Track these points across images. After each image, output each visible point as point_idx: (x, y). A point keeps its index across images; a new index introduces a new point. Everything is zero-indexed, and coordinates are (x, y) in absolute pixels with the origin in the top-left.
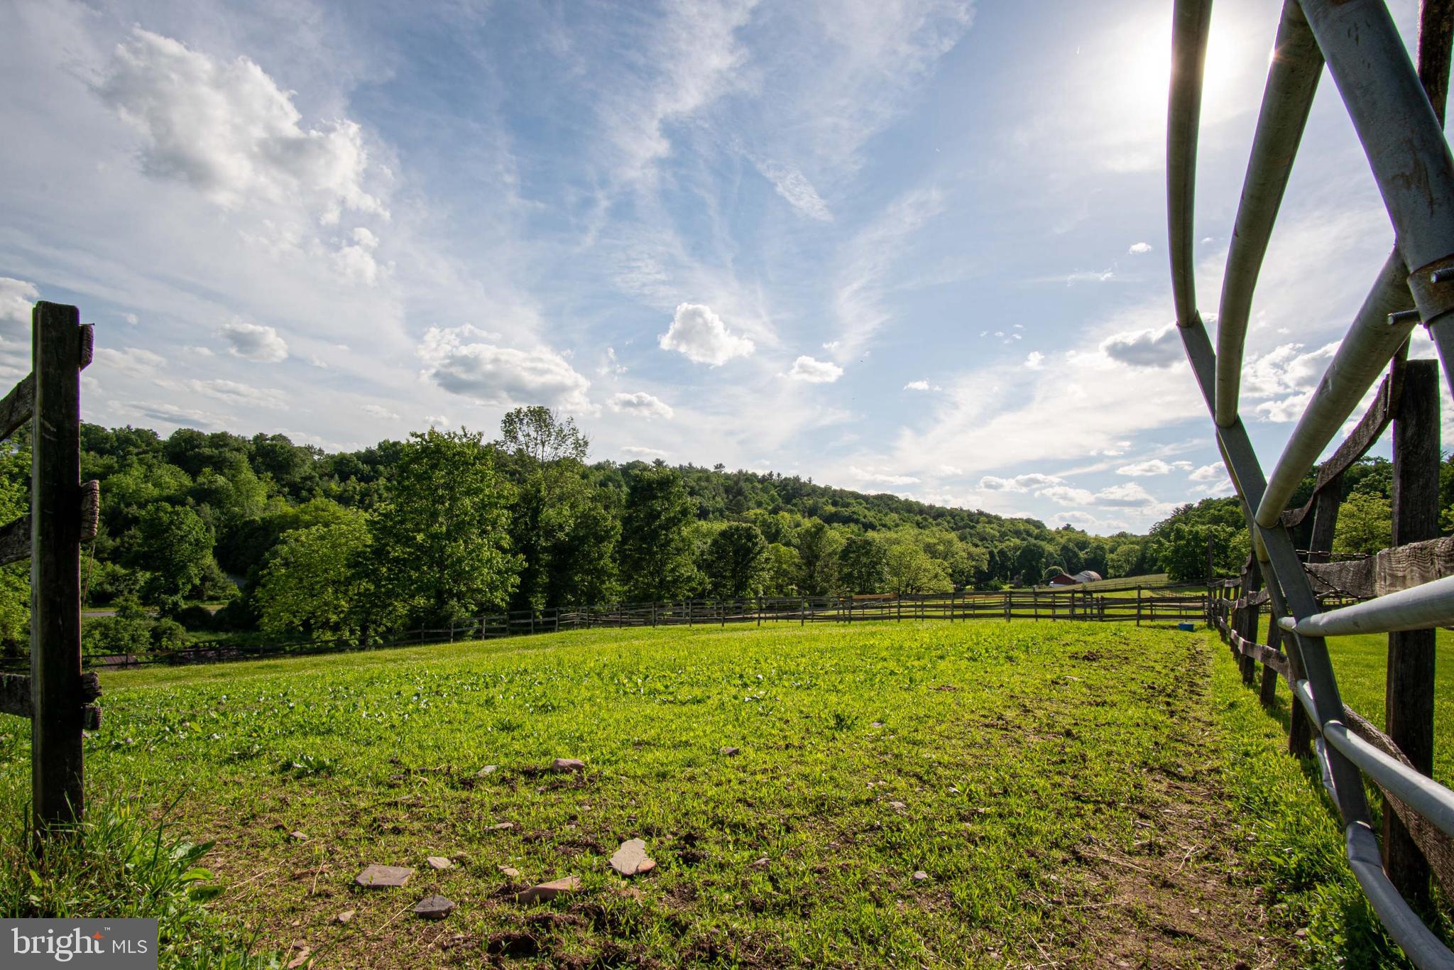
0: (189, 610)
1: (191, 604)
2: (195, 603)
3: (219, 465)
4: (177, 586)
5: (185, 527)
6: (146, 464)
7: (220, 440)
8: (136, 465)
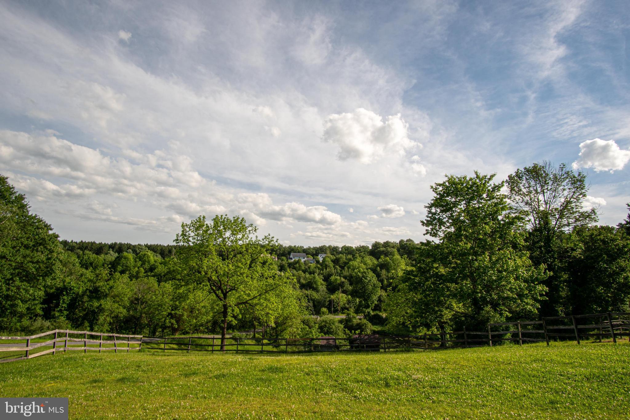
0: (374, 315)
1: (375, 313)
2: (378, 312)
3: (386, 254)
4: (368, 304)
5: (368, 278)
6: (362, 257)
7: (387, 244)
8: (358, 257)
